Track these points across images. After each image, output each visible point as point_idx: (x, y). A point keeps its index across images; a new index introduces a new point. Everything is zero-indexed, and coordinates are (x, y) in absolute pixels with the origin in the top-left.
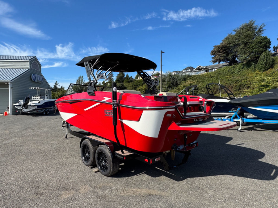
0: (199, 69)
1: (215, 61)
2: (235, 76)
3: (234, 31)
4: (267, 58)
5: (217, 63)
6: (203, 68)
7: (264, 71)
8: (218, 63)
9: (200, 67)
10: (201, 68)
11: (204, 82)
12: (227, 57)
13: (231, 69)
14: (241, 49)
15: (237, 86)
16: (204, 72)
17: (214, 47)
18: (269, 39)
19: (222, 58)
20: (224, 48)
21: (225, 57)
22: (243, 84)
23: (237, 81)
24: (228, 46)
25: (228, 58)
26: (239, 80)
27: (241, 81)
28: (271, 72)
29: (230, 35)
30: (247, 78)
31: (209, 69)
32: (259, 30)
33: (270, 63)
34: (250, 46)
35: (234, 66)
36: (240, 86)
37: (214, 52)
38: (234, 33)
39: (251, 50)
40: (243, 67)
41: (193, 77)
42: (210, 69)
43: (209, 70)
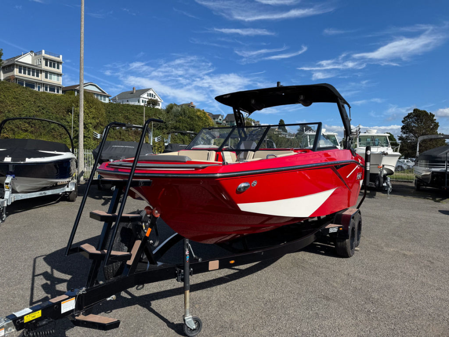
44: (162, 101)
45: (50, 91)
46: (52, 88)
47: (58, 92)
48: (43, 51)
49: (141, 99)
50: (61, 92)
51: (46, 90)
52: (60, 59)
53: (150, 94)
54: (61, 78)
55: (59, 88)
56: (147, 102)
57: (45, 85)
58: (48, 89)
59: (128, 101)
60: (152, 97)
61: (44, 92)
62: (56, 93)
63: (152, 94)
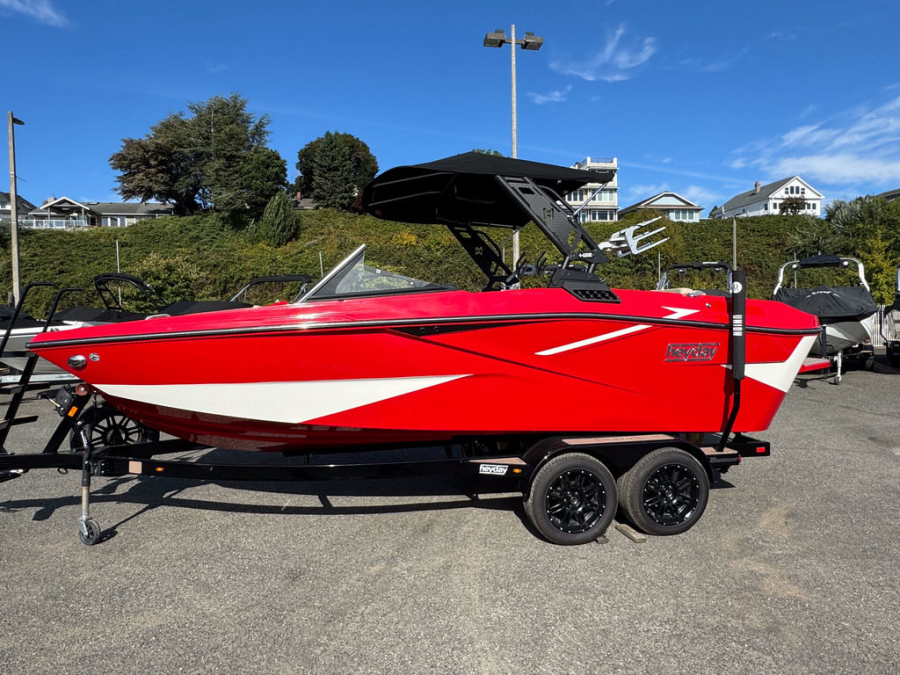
0: (61, 210)
1: (130, 191)
2: (205, 250)
3: (190, 108)
4: (285, 210)
5: (136, 200)
6: (78, 210)
7: (279, 245)
8: (140, 199)
9: (64, 201)
10: (67, 205)
11: (95, 259)
12: (172, 186)
13: (187, 227)
14: (217, 170)
15: (218, 282)
16: (82, 225)
17: (125, 141)
18: (284, 161)
19: (156, 188)
20: (163, 154)
21: (164, 183)
22: (232, 277)
23: (215, 266)
24: (175, 152)
25: (174, 188)
26: (222, 264)
27: (225, 267)
28: (296, 251)
29: (175, 117)
30: (239, 259)
31: (100, 216)
32: (257, 128)
33: (291, 226)
34: (241, 169)
35: (195, 219)
36: (226, 282)
37: (124, 158)
38: (189, 117)
39: (245, 180)
40: (223, 226)
41: (39, 238)
42: (106, 217)
43: (103, 220)
44: (823, 197)
45: (600, 218)
46: (603, 214)
47: (611, 218)
48: (589, 159)
49: (771, 204)
50: (616, 218)
51: (594, 218)
52: (614, 165)
53: (792, 188)
54: (615, 195)
55: (613, 211)
56: (781, 205)
57: (592, 211)
58: (597, 216)
59: (744, 211)
60: (798, 192)
61: (589, 223)
62: (608, 220)
63: (798, 188)
